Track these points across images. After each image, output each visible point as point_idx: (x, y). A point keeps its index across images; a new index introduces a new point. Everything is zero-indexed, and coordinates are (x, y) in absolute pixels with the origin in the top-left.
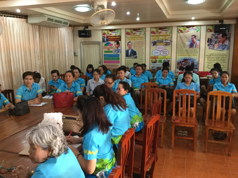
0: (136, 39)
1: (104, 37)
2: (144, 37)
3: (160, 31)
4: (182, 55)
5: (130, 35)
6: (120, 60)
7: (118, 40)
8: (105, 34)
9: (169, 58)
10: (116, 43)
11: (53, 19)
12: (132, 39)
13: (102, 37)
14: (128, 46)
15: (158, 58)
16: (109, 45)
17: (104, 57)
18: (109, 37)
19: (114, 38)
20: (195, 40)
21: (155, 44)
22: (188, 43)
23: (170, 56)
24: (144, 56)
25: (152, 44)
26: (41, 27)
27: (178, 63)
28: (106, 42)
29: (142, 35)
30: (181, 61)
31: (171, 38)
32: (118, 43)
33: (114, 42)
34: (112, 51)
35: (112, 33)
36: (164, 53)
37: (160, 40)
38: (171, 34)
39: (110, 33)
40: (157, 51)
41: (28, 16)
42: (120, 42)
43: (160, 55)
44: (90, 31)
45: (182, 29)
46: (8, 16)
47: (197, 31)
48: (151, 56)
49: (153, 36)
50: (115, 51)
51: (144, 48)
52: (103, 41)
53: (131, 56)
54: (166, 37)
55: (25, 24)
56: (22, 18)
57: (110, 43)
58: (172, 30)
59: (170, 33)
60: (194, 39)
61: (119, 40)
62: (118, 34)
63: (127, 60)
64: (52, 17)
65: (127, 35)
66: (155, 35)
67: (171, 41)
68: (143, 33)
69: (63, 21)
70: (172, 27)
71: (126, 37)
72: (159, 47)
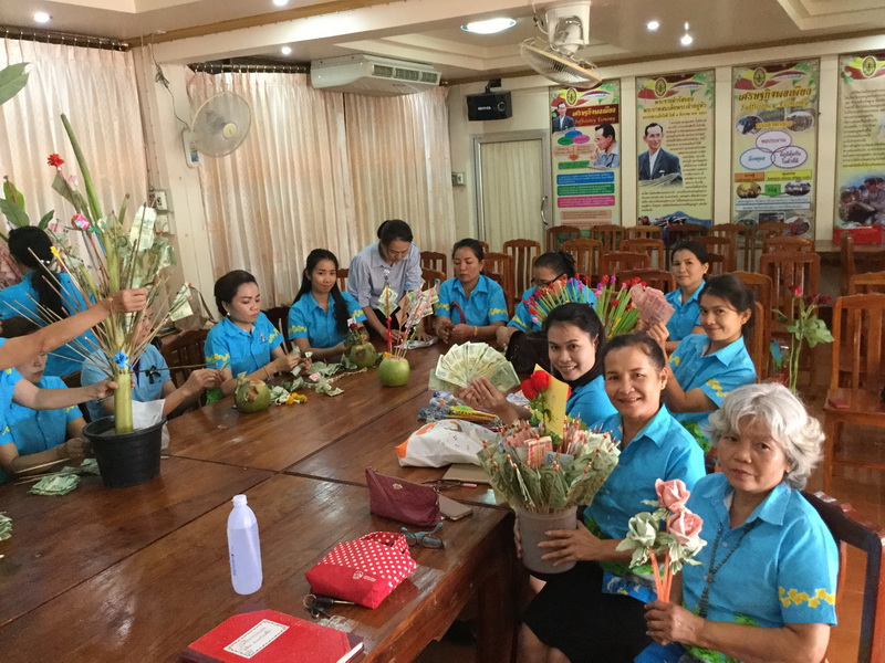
0: (677, 112)
1: (558, 114)
2: (710, 103)
3: (769, 76)
4: (859, 165)
5: (653, 101)
6: (616, 194)
8: (562, 101)
9: (807, 178)
10: (601, 131)
11: (390, 69)
12: (662, 112)
13: (551, 112)
14: (645, 138)
15: (762, 180)
16: (576, 141)
17: (556, 186)
18: (575, 110)
19: (596, 112)
21: (750, 125)
23: (812, 167)
24: (708, 173)
25: (741, 128)
26: (351, 96)
27: (845, 196)
28: (564, 129)
29: (699, 97)
30: (854, 188)
31: (813, 101)
32: (609, 132)
33: (593, 127)
34: (587, 163)
35: (585, 98)
36: (787, 158)
37: (771, 109)
38: (813, 86)
39: (580, 95)
40: (758, 153)
41: (313, 63)
42: (615, 126)
43: (773, 168)
44: (508, 94)
45: (858, 64)
46: (252, 71)
48: (735, 171)
49: (742, 98)
50: (599, 162)
51: (707, 143)
52: (555, 127)
53: (661, 175)
54: (794, 99)
55: (303, 89)
56: (293, 72)
57: (579, 133)
58: (819, 71)
59: (811, 82)
61: (611, 122)
62: (608, 100)
63: (641, 190)
64: (388, 60)
65: (641, 100)
66: (753, 91)
67: (816, 114)
68: (705, 87)
69: (421, 69)
70: (818, 59)
71: (638, 107)
72: (766, 136)
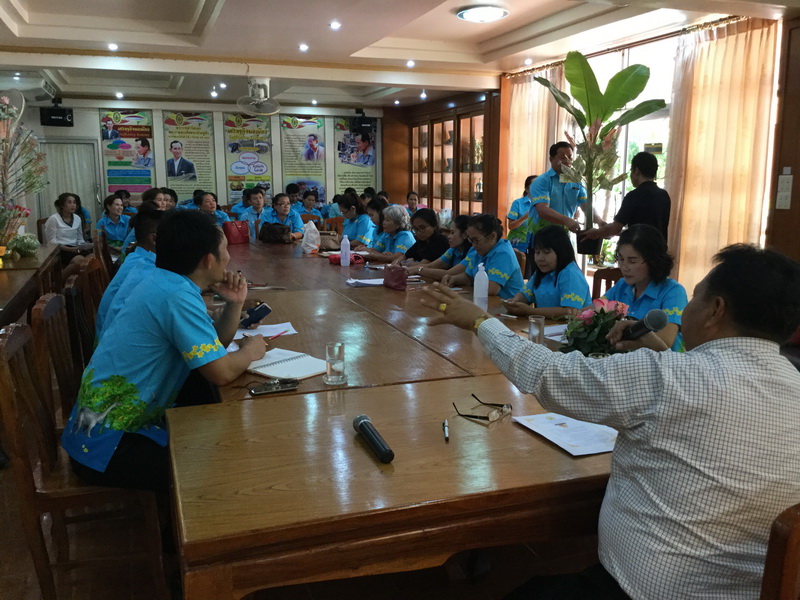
0: (191, 135)
1: (107, 128)
2: (210, 132)
3: (244, 121)
4: (293, 175)
5: (175, 127)
7: (144, 136)
8: (110, 119)
10: (140, 142)
12: (181, 135)
13: (101, 126)
14: (171, 150)
16: (122, 147)
17: (107, 177)
18: (120, 126)
19: (136, 129)
20: (316, 145)
21: (235, 148)
22: (303, 150)
23: (270, 175)
24: (212, 175)
25: (230, 149)
28: (111, 138)
29: (204, 127)
31: (268, 138)
32: (145, 144)
33: (134, 139)
34: (130, 163)
35: (127, 119)
36: (257, 168)
37: (246, 140)
38: (268, 129)
39: (123, 117)
40: (240, 165)
42: (150, 140)
43: (250, 174)
44: (70, 109)
45: (289, 120)
47: (318, 127)
48: (228, 175)
49: (230, 131)
50: (139, 162)
51: (210, 156)
52: (105, 136)
53: (182, 174)
54: (258, 136)
57: (124, 142)
59: (267, 127)
60: (314, 143)
62: (144, 122)
65: (167, 126)
66: (235, 128)
67: (271, 145)
68: (207, 122)
70: (269, 117)
71: (165, 129)
72: (245, 155)
